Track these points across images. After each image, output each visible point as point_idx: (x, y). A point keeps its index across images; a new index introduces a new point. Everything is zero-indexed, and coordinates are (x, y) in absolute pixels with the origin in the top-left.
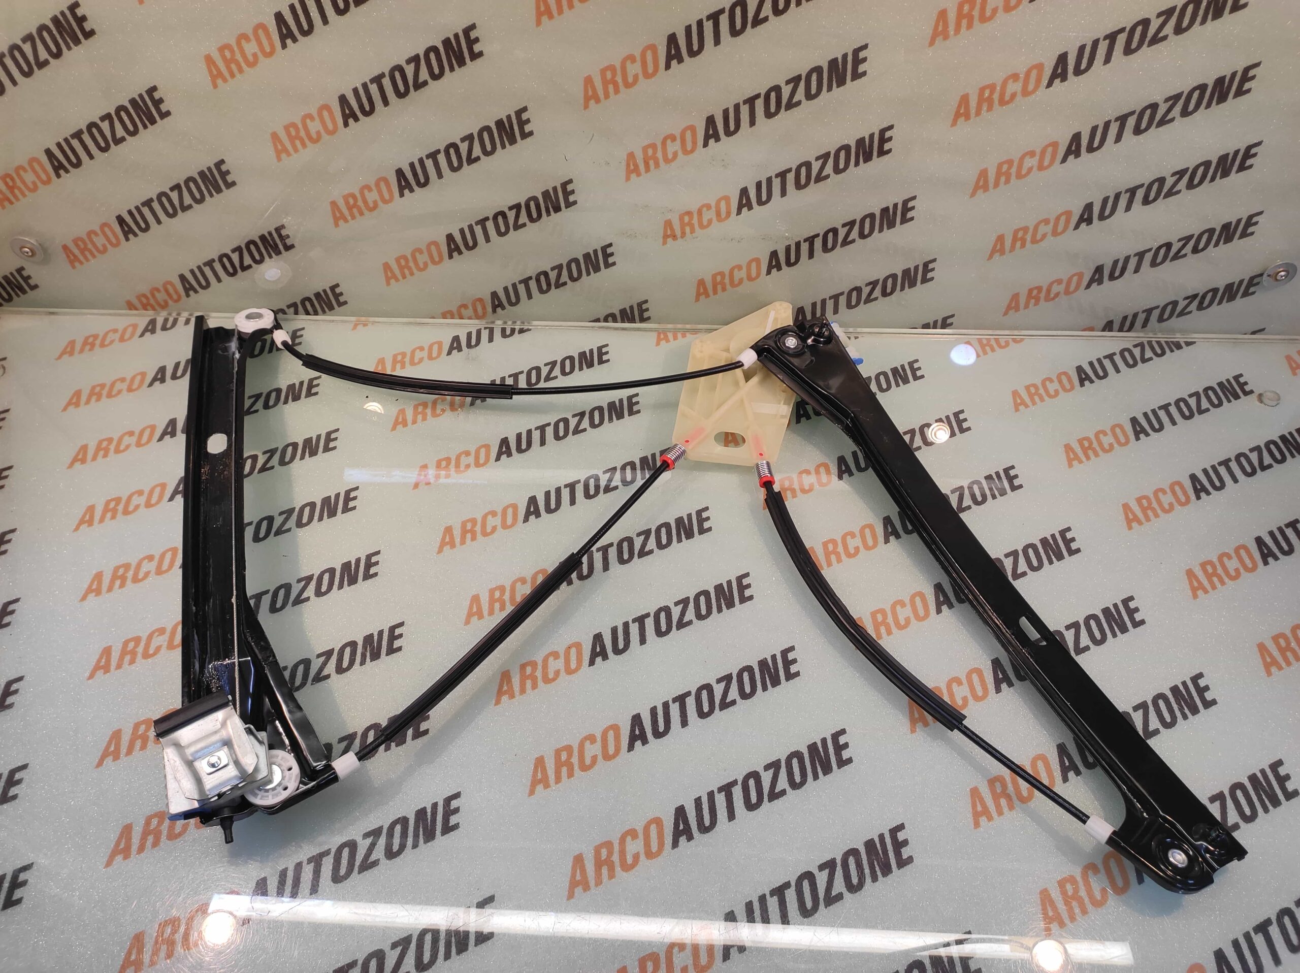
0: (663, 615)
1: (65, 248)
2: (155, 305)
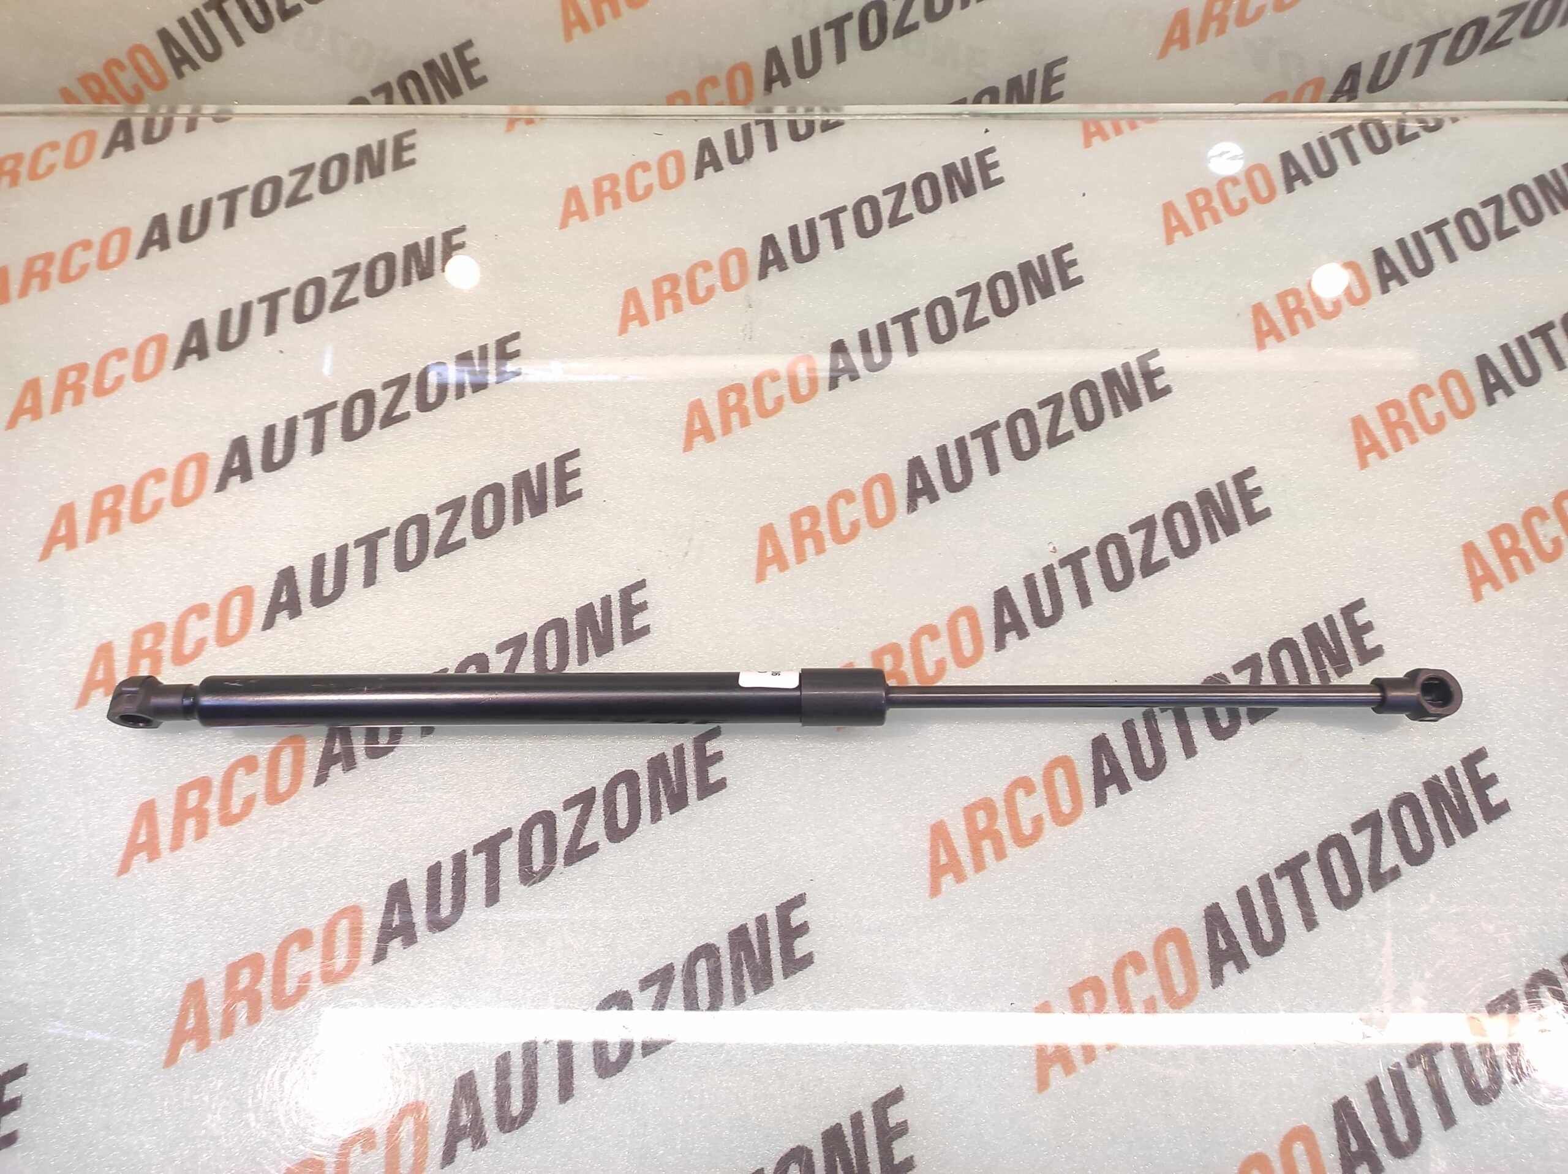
2: (118, 96)
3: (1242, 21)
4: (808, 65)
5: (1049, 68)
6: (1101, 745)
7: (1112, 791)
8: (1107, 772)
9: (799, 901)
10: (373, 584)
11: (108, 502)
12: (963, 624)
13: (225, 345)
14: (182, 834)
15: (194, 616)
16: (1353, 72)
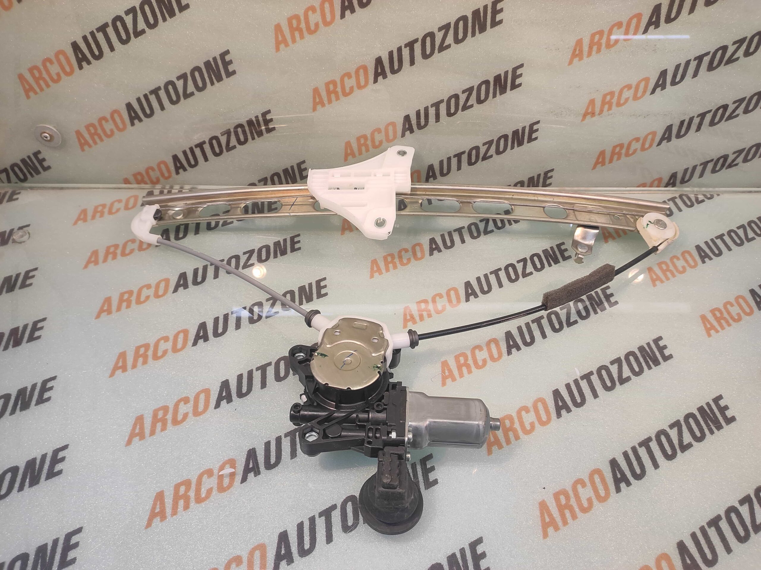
0: (663, 439)
1: (78, 133)
2: (148, 182)
3: (627, 155)
4: (445, 171)
5: (546, 173)
6: (614, 463)
7: (623, 485)
8: (619, 476)
9: (479, 541)
10: (265, 387)
11: (142, 351)
12: (540, 406)
13: (195, 283)
14: (177, 508)
15: (183, 402)
16: (674, 176)
